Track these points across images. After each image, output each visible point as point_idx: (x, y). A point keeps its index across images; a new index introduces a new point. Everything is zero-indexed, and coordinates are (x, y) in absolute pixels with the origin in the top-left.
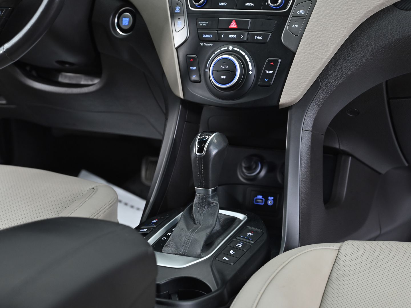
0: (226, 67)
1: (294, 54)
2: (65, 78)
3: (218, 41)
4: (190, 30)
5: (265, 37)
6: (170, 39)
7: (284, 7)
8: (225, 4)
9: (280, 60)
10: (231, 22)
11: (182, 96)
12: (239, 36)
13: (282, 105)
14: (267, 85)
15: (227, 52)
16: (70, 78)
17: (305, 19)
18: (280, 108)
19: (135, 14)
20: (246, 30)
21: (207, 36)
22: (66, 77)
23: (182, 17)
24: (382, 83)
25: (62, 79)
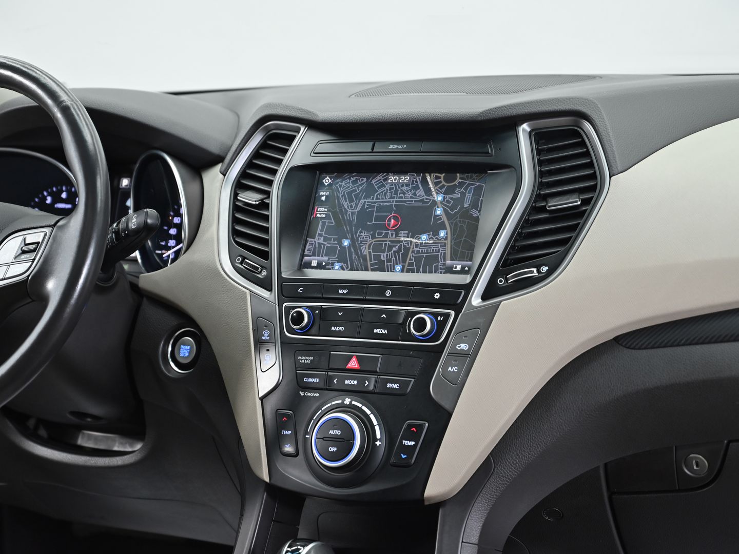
0: (338, 432)
1: (450, 415)
2: (87, 439)
3: (327, 388)
4: (283, 369)
5: (403, 385)
6: (252, 383)
7: (436, 337)
8: (341, 329)
9: (427, 425)
10: (350, 358)
11: (267, 479)
12: (361, 382)
13: (430, 498)
14: (405, 465)
15: (342, 408)
16: (96, 438)
17: (469, 358)
18: (426, 503)
19: (200, 338)
20: (374, 372)
21: (310, 380)
22: (90, 437)
23: (272, 349)
24: (598, 467)
25: (81, 441)
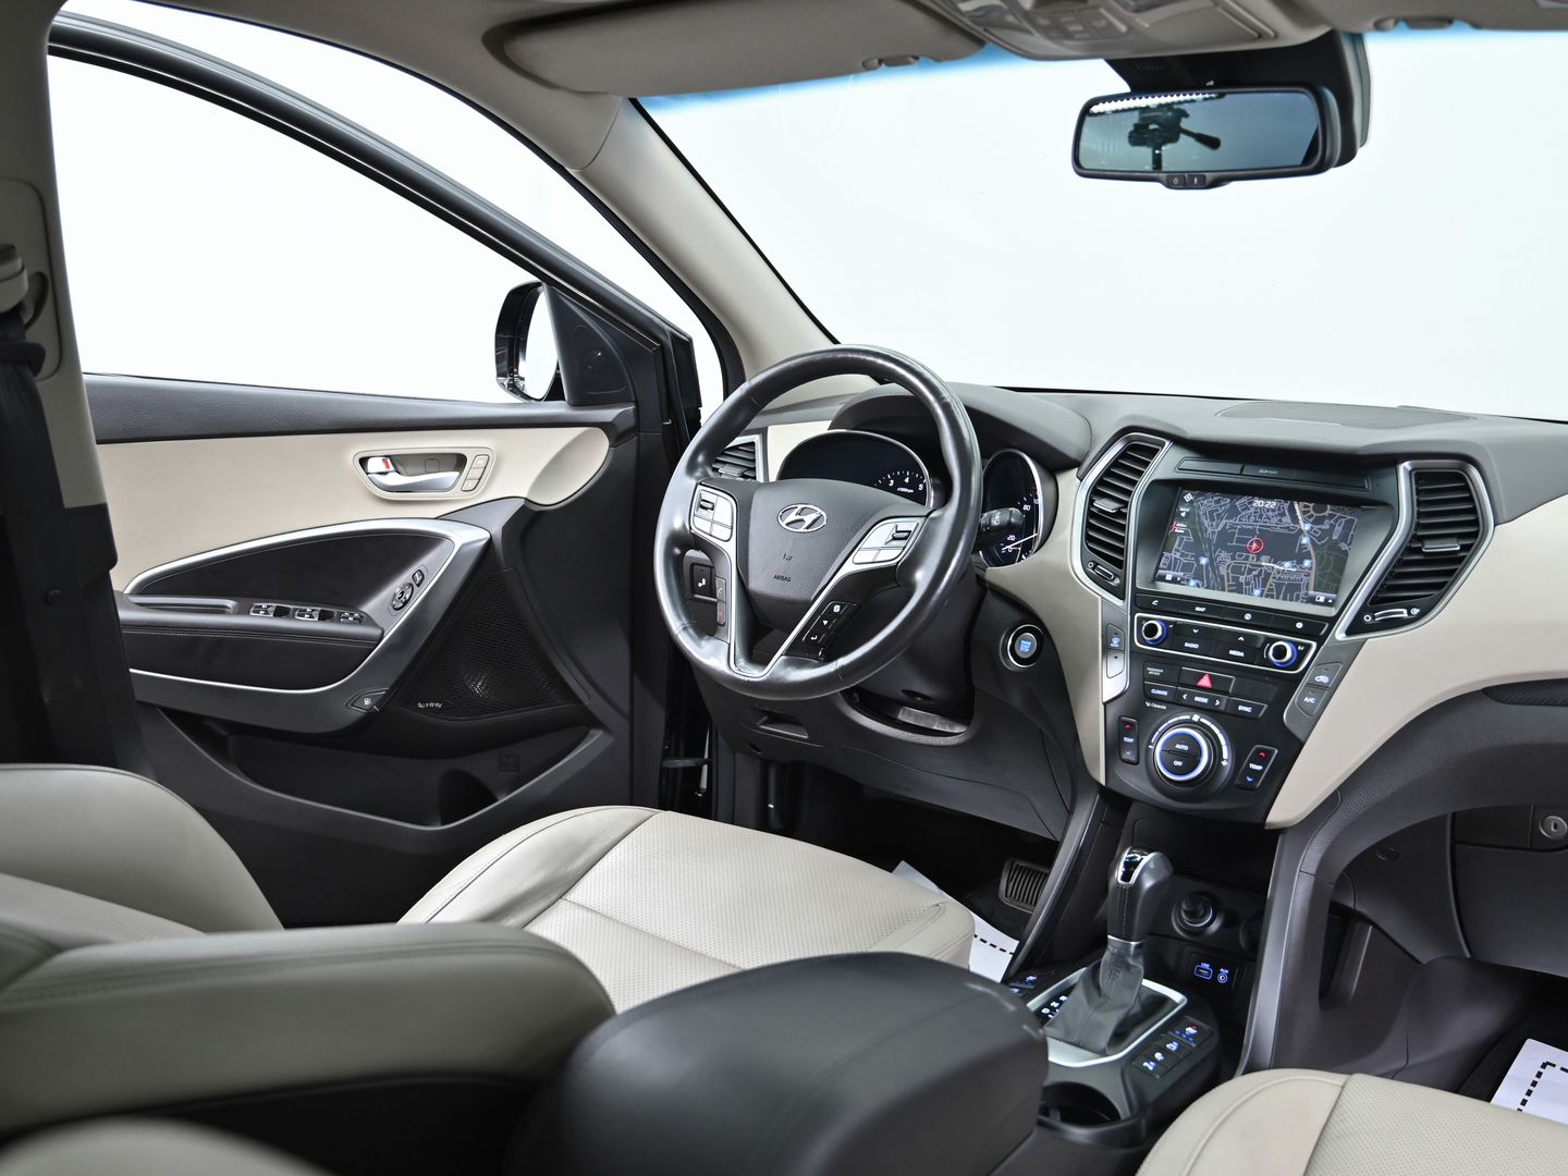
0: (1186, 748)
1: (1302, 745)
2: (905, 716)
3: (1175, 703)
4: (1131, 678)
5: (1256, 709)
6: (1097, 688)
7: (1295, 665)
8: (1196, 646)
9: (1276, 751)
10: (1203, 675)
11: (1103, 781)
12: (1212, 701)
13: (1271, 824)
14: (1250, 788)
15: (1189, 723)
16: (916, 716)
17: (1327, 692)
18: (1267, 828)
19: (1044, 637)
20: (1226, 693)
21: (1159, 692)
22: (910, 714)
23: (1121, 656)
24: (1445, 816)
25: (902, 716)
